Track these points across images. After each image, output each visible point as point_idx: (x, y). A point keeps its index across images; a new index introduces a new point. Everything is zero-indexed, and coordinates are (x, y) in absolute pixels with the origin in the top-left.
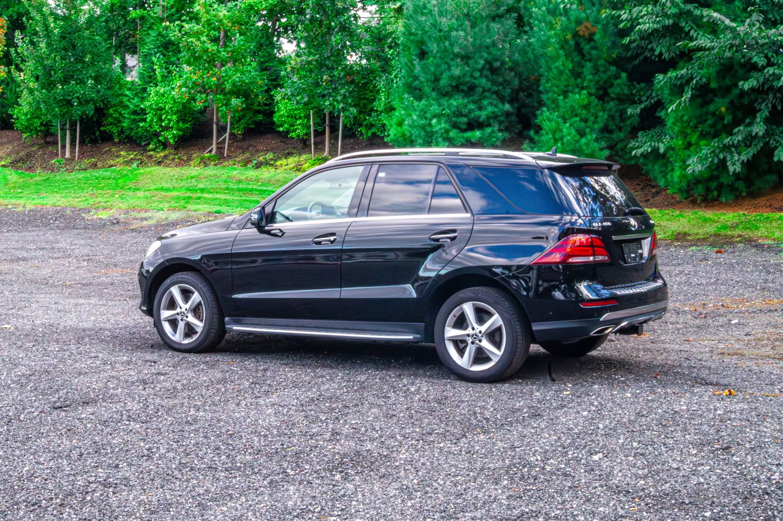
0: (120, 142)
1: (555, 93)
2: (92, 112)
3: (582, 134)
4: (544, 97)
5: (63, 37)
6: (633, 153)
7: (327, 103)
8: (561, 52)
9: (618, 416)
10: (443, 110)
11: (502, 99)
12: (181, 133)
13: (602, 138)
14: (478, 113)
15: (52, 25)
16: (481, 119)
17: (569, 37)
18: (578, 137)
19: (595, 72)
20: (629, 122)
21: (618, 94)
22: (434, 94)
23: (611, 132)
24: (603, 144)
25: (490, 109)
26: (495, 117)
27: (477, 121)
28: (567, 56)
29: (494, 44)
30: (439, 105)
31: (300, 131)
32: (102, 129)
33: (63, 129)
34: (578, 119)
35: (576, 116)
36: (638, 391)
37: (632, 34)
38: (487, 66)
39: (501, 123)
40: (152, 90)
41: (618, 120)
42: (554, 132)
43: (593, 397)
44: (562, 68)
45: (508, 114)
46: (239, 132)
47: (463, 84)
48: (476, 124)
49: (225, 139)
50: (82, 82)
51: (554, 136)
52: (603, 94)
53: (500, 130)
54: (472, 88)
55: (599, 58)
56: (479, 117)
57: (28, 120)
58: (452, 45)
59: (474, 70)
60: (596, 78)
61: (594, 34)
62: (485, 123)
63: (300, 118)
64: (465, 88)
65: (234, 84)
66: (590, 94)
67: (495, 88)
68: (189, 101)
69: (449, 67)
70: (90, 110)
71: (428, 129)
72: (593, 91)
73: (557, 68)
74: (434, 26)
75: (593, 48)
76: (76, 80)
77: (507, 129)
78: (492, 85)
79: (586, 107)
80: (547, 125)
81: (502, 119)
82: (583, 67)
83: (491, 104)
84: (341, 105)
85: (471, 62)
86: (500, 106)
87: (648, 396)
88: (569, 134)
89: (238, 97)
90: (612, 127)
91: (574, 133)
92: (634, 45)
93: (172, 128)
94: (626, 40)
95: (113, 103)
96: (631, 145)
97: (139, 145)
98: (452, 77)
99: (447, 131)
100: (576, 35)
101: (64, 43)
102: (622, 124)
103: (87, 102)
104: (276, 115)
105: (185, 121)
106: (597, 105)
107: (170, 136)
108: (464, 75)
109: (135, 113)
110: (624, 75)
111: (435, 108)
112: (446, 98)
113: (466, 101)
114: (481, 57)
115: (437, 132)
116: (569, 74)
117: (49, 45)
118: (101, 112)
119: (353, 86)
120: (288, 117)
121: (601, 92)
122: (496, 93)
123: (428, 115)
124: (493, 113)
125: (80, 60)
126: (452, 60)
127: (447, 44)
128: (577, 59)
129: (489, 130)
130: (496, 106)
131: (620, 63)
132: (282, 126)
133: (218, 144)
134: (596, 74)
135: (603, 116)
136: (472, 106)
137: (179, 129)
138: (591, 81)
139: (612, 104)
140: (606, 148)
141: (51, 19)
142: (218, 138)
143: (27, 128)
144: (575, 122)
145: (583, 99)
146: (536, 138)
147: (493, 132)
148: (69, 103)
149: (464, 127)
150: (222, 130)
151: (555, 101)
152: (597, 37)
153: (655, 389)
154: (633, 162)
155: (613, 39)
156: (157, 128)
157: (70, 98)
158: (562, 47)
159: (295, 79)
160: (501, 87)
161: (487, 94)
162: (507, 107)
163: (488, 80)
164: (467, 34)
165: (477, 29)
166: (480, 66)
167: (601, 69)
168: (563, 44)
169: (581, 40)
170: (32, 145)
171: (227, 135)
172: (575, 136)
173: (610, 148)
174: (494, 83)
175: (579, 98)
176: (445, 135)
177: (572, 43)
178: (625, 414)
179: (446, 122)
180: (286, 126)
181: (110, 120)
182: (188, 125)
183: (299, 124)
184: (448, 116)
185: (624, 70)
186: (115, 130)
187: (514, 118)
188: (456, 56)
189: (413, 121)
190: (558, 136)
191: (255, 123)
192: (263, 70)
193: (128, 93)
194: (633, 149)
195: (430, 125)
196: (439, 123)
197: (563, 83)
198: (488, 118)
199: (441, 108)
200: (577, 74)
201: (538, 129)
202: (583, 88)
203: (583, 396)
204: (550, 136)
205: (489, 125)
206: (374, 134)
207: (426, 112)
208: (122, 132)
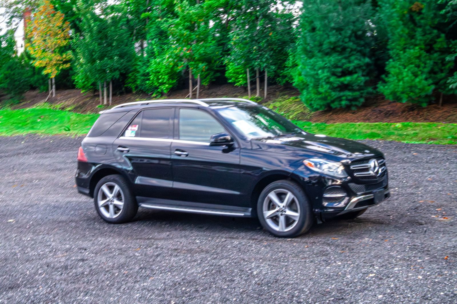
0: (136, 93)
1: (398, 49)
2: (118, 76)
3: (416, 75)
4: (391, 52)
5: (100, 32)
6: (451, 86)
7: (256, 63)
8: (401, 23)
9: (406, 299)
10: (326, 64)
11: (364, 55)
12: (171, 86)
13: (430, 77)
14: (348, 65)
15: (93, 25)
16: (350, 69)
17: (406, 12)
18: (413, 78)
19: (423, 34)
20: (447, 67)
21: (439, 48)
22: (319, 55)
23: (435, 73)
24: (430, 81)
25: (356, 62)
26: (359, 67)
27: (348, 70)
28: (405, 24)
29: (358, 20)
30: (323, 61)
31: (242, 82)
32: (126, 86)
33: (103, 87)
34: (413, 66)
35: (412, 64)
36: (428, 273)
37: (447, 7)
38: (353, 35)
39: (363, 71)
40: (153, 61)
41: (440, 65)
42: (398, 74)
43: (392, 279)
44: (401, 33)
45: (368, 65)
46: (205, 84)
47: (339, 46)
48: (347, 72)
49: (196, 89)
50: (111, 58)
51: (398, 77)
52: (429, 49)
53: (363, 76)
54: (344, 49)
55: (426, 25)
56: (349, 68)
57: (84, 82)
58: (329, 22)
59: (345, 37)
60: (425, 38)
61: (421, 9)
62: (354, 71)
63: (241, 74)
64: (339, 49)
65: (200, 54)
66: (421, 49)
67: (359, 49)
68: (173, 66)
69: (328, 36)
70: (117, 74)
71: (317, 77)
72: (423, 47)
73: (398, 33)
74: (318, 10)
75: (422, 18)
76: (108, 57)
77: (368, 75)
78: (358, 46)
79: (418, 58)
80: (393, 71)
81: (364, 68)
82: (415, 31)
83: (356, 59)
84: (265, 65)
85: (343, 32)
86: (362, 59)
87: (436, 278)
88: (407, 76)
89: (202, 63)
90: (436, 69)
91: (410, 75)
92: (449, 15)
93: (165, 83)
94: (443, 12)
95: (132, 69)
96: (448, 81)
97: (147, 95)
98: (330, 43)
99: (328, 78)
100: (410, 11)
101: (100, 35)
102: (443, 68)
103: (115, 70)
104: (227, 72)
105: (173, 79)
106: (426, 56)
107: (164, 88)
108: (338, 41)
109: (144, 75)
110: (443, 35)
111: (320, 64)
112: (328, 56)
113: (340, 57)
114: (349, 29)
115: (322, 78)
116: (407, 37)
117: (91, 36)
118: (124, 76)
119: (272, 52)
120: (234, 73)
121: (428, 47)
122: (360, 51)
123: (316, 68)
124: (358, 64)
125: (110, 45)
126: (330, 31)
127: (326, 21)
128: (412, 26)
129: (355, 76)
130: (360, 60)
131: (440, 27)
132: (230, 79)
133: (193, 92)
134: (424, 35)
135: (430, 63)
136: (344, 61)
137: (170, 84)
138: (421, 40)
139: (436, 55)
140: (432, 84)
141: (92, 21)
142: (193, 88)
143: (83, 87)
144: (412, 68)
145: (416, 53)
146: (386, 79)
147: (358, 77)
148: (104, 71)
149: (339, 74)
150: (195, 84)
151: (398, 55)
152: (424, 11)
153: (443, 270)
154: (451, 93)
155: (434, 11)
156: (156, 84)
157: (104, 68)
158: (401, 20)
159: (236, 50)
160: (363, 48)
161: (354, 53)
162: (367, 60)
163: (354, 43)
164: (339, 15)
165: (346, 12)
166: (348, 35)
167: (428, 32)
168: (402, 17)
169: (414, 14)
170: (87, 97)
171: (198, 86)
172: (411, 77)
173: (436, 83)
174: (359, 45)
175: (414, 51)
176: (327, 80)
177: (407, 16)
178: (413, 297)
179: (328, 72)
180: (233, 79)
181: (130, 80)
182: (175, 81)
183: (241, 78)
184: (329, 67)
185: (443, 32)
186: (133, 86)
187: (372, 67)
188: (333, 29)
189: (307, 72)
190: (400, 77)
191: (215, 78)
192: (219, 45)
193: (139, 63)
194: (450, 84)
195: (317, 74)
196: (323, 72)
197: (402, 43)
198: (355, 68)
199: (324, 63)
200: (412, 36)
201: (387, 73)
202: (416, 45)
203: (384, 278)
204: (395, 78)
205: (356, 73)
206: (287, 82)
207: (315, 66)
208: (137, 87)
